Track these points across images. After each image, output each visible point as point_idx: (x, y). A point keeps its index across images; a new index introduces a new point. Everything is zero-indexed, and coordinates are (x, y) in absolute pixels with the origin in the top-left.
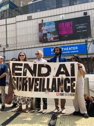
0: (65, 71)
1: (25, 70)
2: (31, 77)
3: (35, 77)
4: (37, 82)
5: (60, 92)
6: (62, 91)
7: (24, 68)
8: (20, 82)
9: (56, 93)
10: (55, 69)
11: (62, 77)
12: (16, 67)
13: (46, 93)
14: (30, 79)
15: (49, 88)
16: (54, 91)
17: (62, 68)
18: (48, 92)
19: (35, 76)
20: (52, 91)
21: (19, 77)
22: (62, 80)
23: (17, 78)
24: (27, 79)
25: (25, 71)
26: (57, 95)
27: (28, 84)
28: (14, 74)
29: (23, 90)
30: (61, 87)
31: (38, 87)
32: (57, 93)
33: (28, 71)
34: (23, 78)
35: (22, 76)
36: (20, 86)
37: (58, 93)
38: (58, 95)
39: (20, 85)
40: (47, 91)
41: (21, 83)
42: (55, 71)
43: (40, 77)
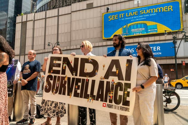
0: (117, 71)
1: (64, 67)
2: (71, 77)
4: (79, 85)
5: (108, 103)
6: (111, 101)
7: (63, 64)
8: (57, 82)
9: (102, 102)
10: (104, 66)
11: (113, 80)
12: (54, 62)
13: (89, 100)
14: (69, 79)
15: (94, 95)
16: (100, 99)
17: (115, 66)
18: (92, 100)
19: (76, 75)
20: (97, 100)
21: (57, 75)
22: (113, 85)
23: (54, 76)
26: (103, 106)
27: (66, 85)
28: (52, 72)
29: (60, 93)
30: (110, 95)
31: (79, 91)
32: (103, 104)
33: (67, 67)
34: (61, 77)
35: (61, 75)
36: (57, 88)
37: (106, 104)
38: (105, 106)
39: (57, 86)
40: (91, 98)
41: (59, 84)
42: (103, 69)
43: (82, 78)
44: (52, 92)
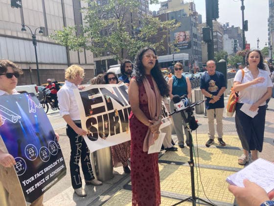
1: (108, 100)
2: (122, 108)
3: (127, 107)
7: (105, 96)
8: (105, 122)
12: (90, 97)
14: (120, 112)
21: (102, 114)
23: (98, 117)
24: (117, 114)
25: (108, 102)
27: (120, 121)
28: (91, 112)
34: (109, 114)
35: (107, 112)
39: (106, 127)
41: (108, 124)
44: (101, 136)
